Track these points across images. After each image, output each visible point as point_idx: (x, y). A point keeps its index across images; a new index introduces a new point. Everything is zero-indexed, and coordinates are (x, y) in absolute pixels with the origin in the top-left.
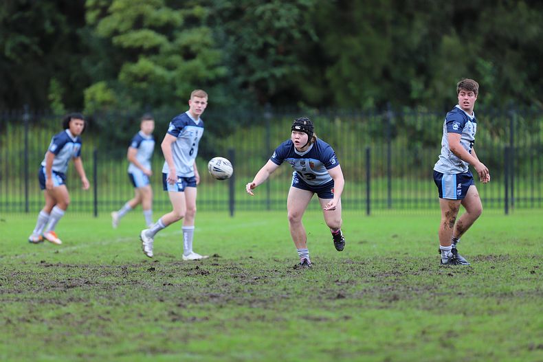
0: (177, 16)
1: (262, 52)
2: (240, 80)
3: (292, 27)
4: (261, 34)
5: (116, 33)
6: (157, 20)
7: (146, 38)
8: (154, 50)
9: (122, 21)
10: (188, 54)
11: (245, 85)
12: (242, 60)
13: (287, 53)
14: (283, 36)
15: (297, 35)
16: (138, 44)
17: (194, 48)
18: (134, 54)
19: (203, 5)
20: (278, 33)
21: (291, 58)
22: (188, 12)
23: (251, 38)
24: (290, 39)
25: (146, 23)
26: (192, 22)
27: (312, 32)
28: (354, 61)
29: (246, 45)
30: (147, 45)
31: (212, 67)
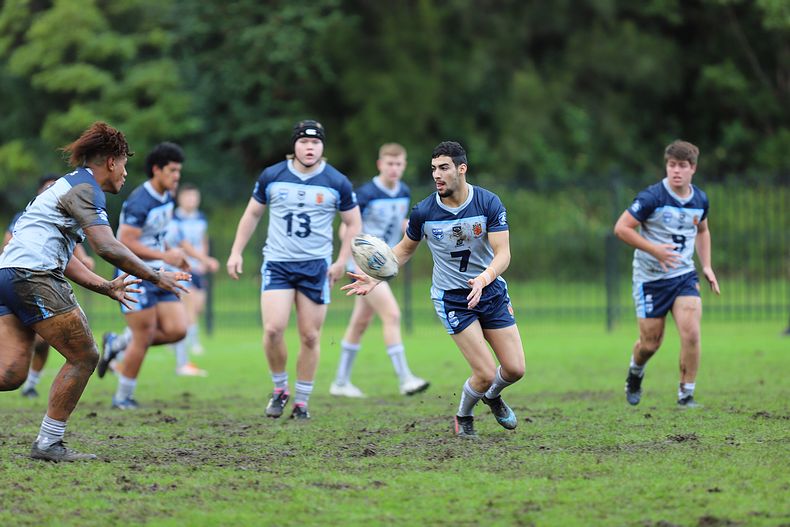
0: (127, 45)
1: (252, 97)
2: (219, 137)
4: (250, 70)
5: (37, 69)
6: (97, 50)
7: (80, 78)
8: (93, 96)
9: (46, 52)
10: (143, 100)
11: (227, 145)
12: (222, 109)
13: (288, 98)
14: (283, 74)
15: (302, 71)
16: (69, 86)
17: (151, 92)
18: (63, 100)
19: (166, 27)
20: (274, 69)
21: (295, 105)
22: (143, 39)
23: (235, 77)
24: (292, 78)
25: (82, 54)
26: (148, 53)
27: (324, 67)
28: (387, 109)
30: (83, 87)
31: (178, 119)
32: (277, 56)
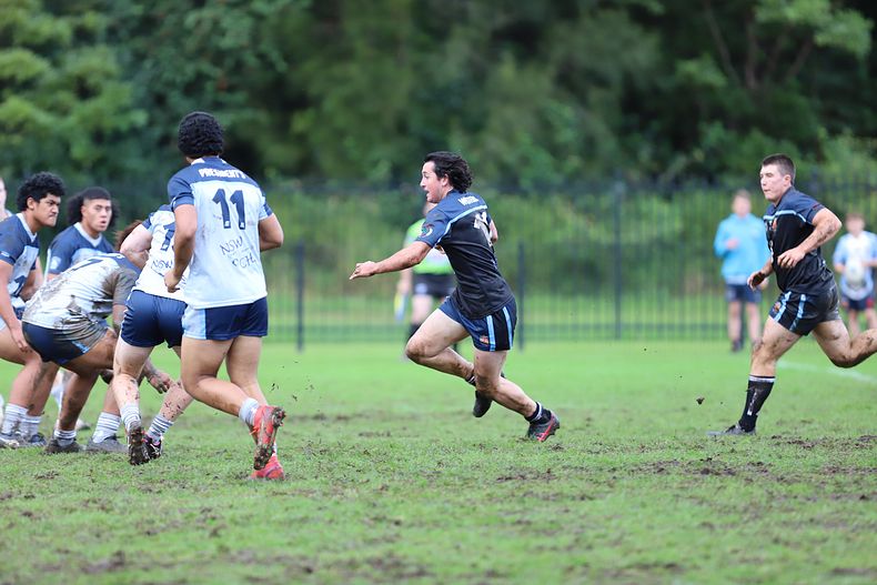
0: (62, 28)
1: (193, 88)
2: (157, 132)
3: (242, 48)
4: (191, 58)
6: (35, 33)
7: (20, 63)
8: (27, 86)
10: (84, 91)
12: (159, 100)
13: (231, 89)
14: (229, 62)
15: (251, 60)
17: (91, 81)
19: (98, 8)
20: (219, 57)
21: (240, 97)
22: (78, 21)
23: (175, 66)
24: (239, 67)
25: (18, 39)
26: (83, 37)
27: (275, 55)
28: (351, 102)
29: (168, 75)
30: (22, 75)
31: (124, 110)
32: (227, 42)
